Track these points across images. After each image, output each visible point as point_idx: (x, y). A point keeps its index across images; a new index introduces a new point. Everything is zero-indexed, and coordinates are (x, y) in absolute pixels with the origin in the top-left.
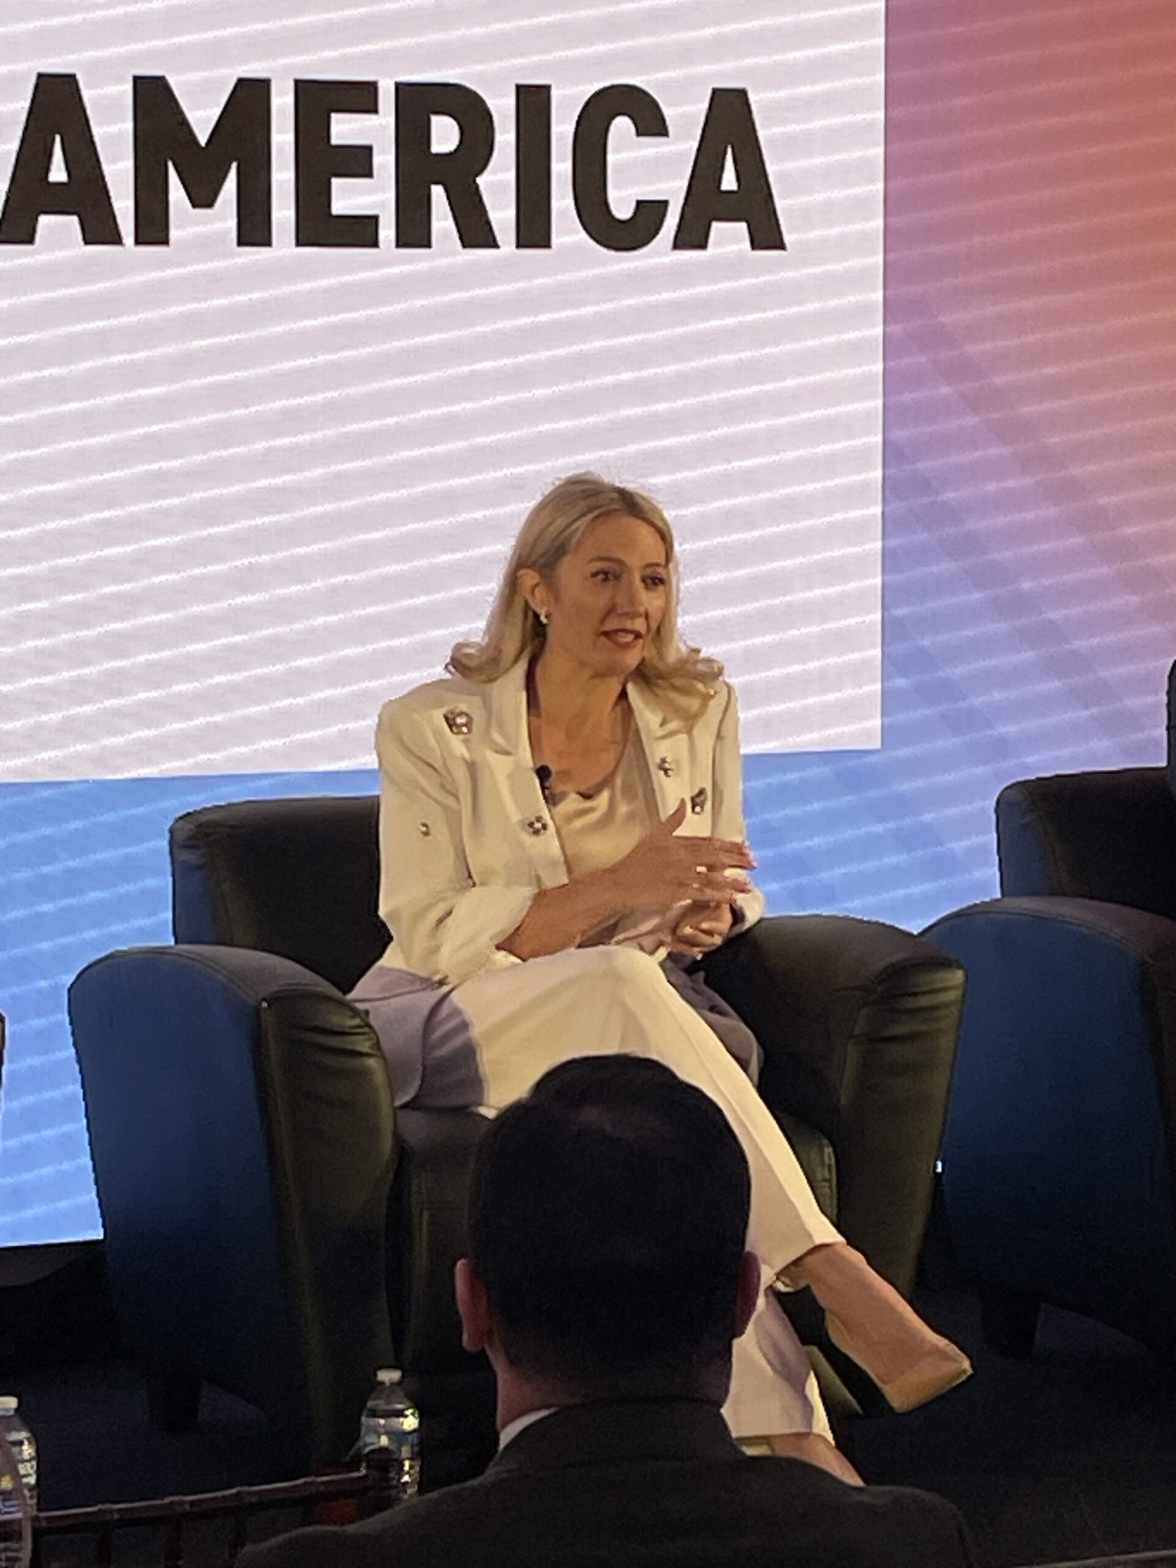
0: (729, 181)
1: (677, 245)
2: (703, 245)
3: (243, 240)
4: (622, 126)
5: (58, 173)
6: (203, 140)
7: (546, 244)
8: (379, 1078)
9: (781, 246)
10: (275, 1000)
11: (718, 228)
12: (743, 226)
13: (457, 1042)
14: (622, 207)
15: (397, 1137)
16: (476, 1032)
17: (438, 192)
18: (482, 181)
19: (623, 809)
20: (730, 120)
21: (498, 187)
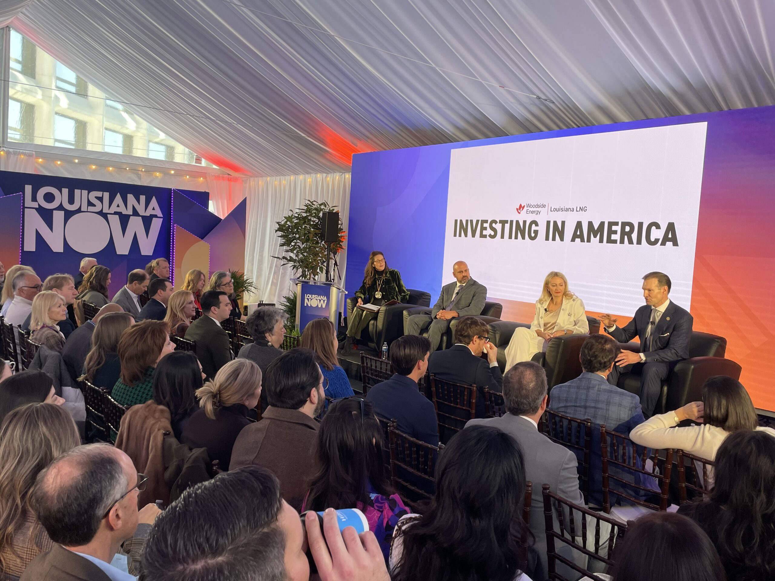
0: (670, 236)
1: (661, 245)
2: (665, 245)
3: (600, 242)
4: (654, 228)
5: (578, 233)
6: (596, 229)
7: (641, 244)
9: (678, 246)
11: (667, 243)
12: (672, 243)
14: (653, 239)
17: (626, 237)
18: (632, 235)
20: (671, 227)
21: (634, 236)
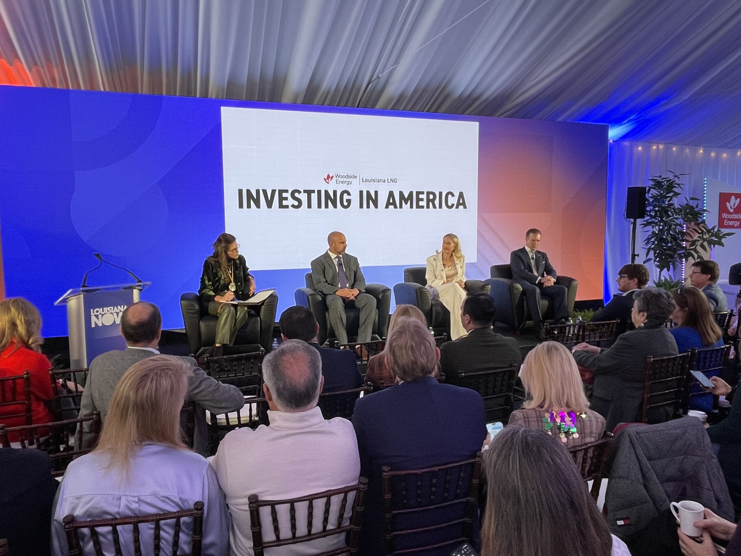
0: (461, 202)
1: (456, 208)
3: (410, 208)
4: (450, 196)
5: (391, 201)
6: (406, 197)
7: (442, 208)
8: (430, 297)
9: (466, 208)
10: (419, 288)
11: (460, 206)
12: (463, 206)
13: (436, 293)
14: (450, 205)
15: (431, 303)
16: (439, 292)
17: (431, 203)
18: (435, 202)
19: (453, 268)
20: (461, 195)
21: (437, 202)
